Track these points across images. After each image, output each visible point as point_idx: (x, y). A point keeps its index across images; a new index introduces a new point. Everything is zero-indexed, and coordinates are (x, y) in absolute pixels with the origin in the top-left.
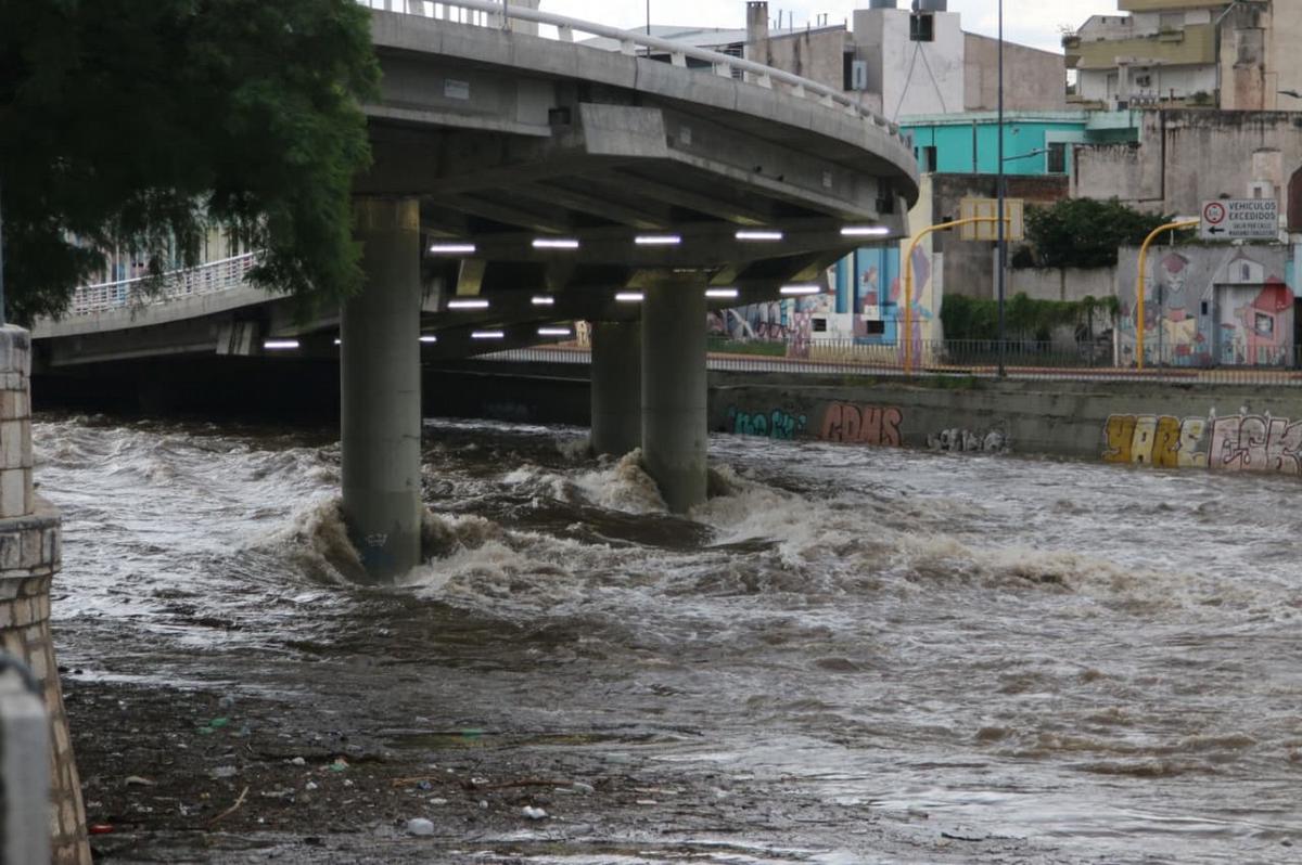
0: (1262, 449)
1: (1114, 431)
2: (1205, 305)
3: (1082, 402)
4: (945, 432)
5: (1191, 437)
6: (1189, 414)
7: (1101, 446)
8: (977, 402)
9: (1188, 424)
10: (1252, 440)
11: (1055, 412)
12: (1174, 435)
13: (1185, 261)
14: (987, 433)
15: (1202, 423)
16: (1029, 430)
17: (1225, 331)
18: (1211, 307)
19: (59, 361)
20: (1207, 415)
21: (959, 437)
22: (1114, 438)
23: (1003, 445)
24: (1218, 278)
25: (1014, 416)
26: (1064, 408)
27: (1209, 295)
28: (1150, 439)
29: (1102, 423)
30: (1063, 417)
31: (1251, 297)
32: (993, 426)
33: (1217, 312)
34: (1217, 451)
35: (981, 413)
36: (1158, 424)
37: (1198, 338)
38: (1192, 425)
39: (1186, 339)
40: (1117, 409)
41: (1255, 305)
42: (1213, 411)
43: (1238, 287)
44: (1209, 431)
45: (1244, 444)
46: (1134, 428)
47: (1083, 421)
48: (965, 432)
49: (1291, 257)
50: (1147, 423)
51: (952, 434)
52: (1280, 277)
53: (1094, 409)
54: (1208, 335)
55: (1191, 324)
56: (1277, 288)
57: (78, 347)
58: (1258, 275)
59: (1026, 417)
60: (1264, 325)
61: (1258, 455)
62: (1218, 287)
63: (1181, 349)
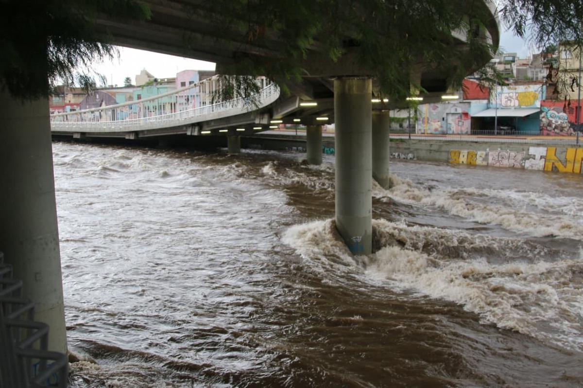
0: (507, 161)
1: (453, 154)
2: (443, 119)
3: (441, 146)
4: (394, 154)
5: (480, 156)
6: (479, 150)
7: (448, 159)
8: (404, 145)
9: (479, 153)
10: (503, 158)
11: (431, 149)
12: (474, 156)
13: (437, 107)
14: (408, 154)
15: (484, 153)
16: (423, 154)
17: (449, 125)
18: (445, 119)
19: (141, 136)
20: (486, 150)
21: (399, 155)
22: (453, 157)
23: (414, 157)
24: (448, 111)
25: (417, 150)
26: (434, 148)
27: (445, 116)
28: (466, 157)
29: (448, 152)
30: (434, 150)
31: (457, 116)
32: (411, 152)
33: (447, 120)
34: (490, 160)
35: (405, 149)
36: (468, 153)
37: (441, 127)
38: (481, 153)
39: (438, 127)
40: (452, 148)
41: (458, 118)
42: (488, 149)
43: (453, 114)
44: (487, 155)
45: (500, 159)
46: (460, 154)
47: (441, 152)
48: (400, 154)
49: (470, 106)
50: (464, 152)
51: (396, 154)
52: (466, 111)
53: (444, 148)
54: (445, 126)
55: (439, 123)
56: (466, 114)
57: (146, 133)
58: (460, 111)
59: (421, 150)
60: (460, 123)
61: (505, 163)
62: (447, 114)
63: (436, 130)
